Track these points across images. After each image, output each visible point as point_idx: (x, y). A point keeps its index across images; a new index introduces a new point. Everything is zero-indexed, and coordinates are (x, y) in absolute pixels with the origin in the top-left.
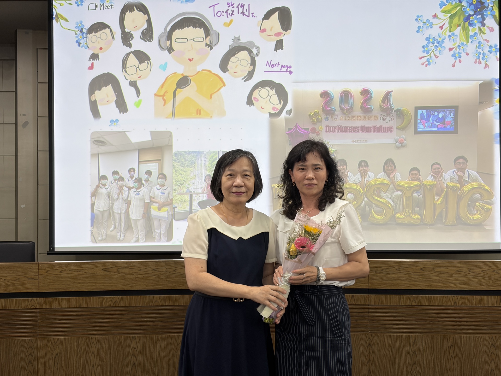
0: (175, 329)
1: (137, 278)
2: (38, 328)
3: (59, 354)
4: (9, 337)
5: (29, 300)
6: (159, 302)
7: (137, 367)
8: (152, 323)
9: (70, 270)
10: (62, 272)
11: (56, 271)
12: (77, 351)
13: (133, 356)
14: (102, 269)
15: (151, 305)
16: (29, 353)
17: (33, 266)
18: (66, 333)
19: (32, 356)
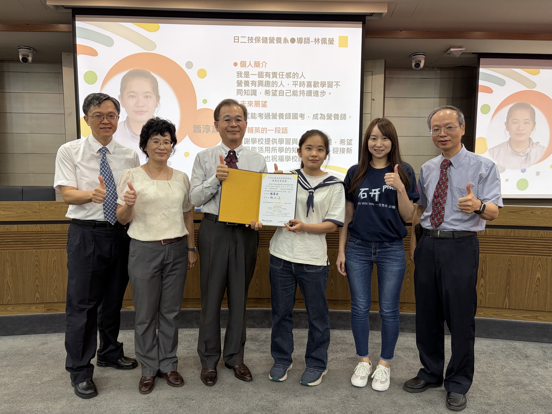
2: (41, 244)
3: (56, 260)
4: (22, 249)
5: (34, 226)
9: (61, 207)
10: (57, 208)
11: (52, 207)
16: (36, 259)
17: (36, 204)
18: (61, 247)
19: (38, 261)
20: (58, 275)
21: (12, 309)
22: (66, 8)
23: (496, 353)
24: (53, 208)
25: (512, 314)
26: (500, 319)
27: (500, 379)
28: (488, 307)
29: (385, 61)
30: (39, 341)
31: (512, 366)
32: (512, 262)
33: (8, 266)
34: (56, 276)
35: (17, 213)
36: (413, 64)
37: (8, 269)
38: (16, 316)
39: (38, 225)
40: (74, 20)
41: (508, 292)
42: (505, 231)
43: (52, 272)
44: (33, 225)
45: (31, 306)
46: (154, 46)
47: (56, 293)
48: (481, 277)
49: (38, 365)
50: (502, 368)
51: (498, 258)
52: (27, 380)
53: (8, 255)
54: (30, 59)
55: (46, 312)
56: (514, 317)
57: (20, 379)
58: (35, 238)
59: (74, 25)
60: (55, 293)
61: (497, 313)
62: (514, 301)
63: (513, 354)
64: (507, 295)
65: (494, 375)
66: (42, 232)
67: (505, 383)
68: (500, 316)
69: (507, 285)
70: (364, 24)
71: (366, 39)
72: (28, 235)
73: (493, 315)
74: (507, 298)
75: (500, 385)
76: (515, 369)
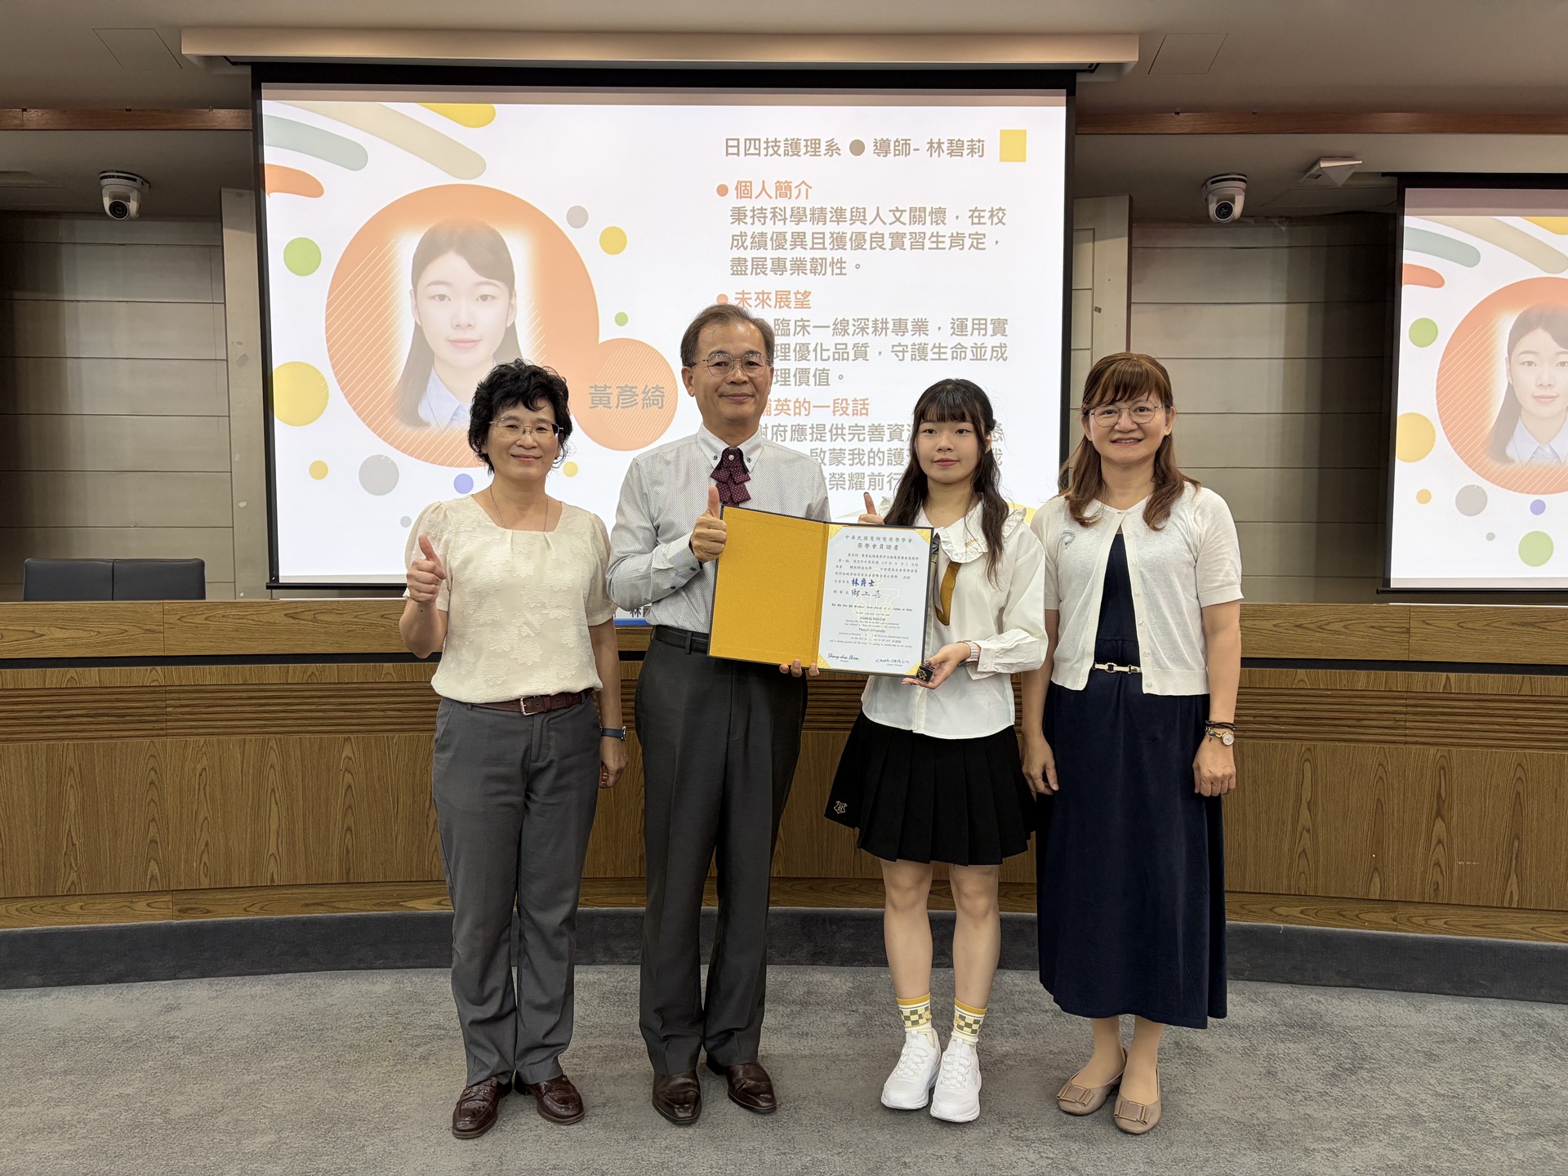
0: (424, 723)
1: (352, 631)
2: (167, 721)
3: (207, 769)
4: (111, 737)
5: (147, 670)
6: (394, 675)
7: (354, 792)
8: (382, 713)
9: (224, 616)
10: (210, 619)
11: (199, 617)
12: (242, 762)
13: (346, 773)
14: (285, 615)
15: (378, 680)
16: (150, 766)
17: (153, 608)
18: (221, 730)
19: (156, 771)
20: (212, 810)
21: (81, 908)
22: (234, 64)
23: (1485, 1038)
24: (199, 620)
25: (1530, 923)
26: (1495, 939)
27: (1505, 1117)
28: (1457, 903)
29: (1131, 199)
30: (157, 1002)
31: (1540, 1079)
32: (1526, 771)
33: (71, 786)
34: (207, 814)
35: (99, 636)
36: (1213, 208)
37: (72, 793)
38: (90, 928)
39: (158, 668)
40: (257, 97)
41: (1516, 859)
42: (1503, 679)
43: (196, 802)
44: (145, 668)
45: (134, 900)
46: (478, 164)
47: (207, 862)
48: (1437, 817)
49: (154, 1069)
50: (1507, 1085)
51: (1486, 760)
52: (124, 1114)
53: (72, 755)
54: (133, 206)
55: (177, 918)
56: (1534, 932)
57: (106, 1111)
58: (152, 704)
59: (258, 112)
60: (202, 863)
61: (1484, 921)
62: (1534, 885)
63: (1538, 1041)
64: (1513, 869)
65: (1487, 1104)
66: (167, 688)
67: (1523, 1129)
68: (1493, 930)
69: (1514, 838)
70: (1071, 95)
71: (1078, 138)
72: (130, 696)
73: (1474, 926)
74: (1513, 876)
75: (1508, 1133)
76: (1547, 1086)
